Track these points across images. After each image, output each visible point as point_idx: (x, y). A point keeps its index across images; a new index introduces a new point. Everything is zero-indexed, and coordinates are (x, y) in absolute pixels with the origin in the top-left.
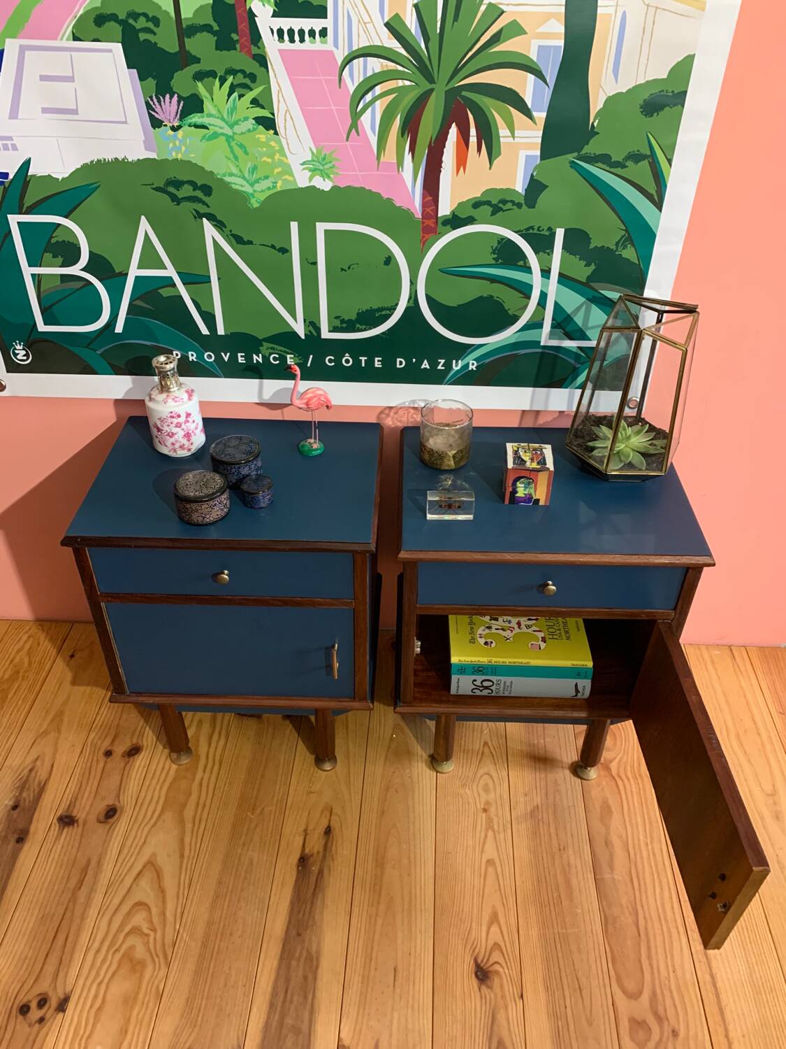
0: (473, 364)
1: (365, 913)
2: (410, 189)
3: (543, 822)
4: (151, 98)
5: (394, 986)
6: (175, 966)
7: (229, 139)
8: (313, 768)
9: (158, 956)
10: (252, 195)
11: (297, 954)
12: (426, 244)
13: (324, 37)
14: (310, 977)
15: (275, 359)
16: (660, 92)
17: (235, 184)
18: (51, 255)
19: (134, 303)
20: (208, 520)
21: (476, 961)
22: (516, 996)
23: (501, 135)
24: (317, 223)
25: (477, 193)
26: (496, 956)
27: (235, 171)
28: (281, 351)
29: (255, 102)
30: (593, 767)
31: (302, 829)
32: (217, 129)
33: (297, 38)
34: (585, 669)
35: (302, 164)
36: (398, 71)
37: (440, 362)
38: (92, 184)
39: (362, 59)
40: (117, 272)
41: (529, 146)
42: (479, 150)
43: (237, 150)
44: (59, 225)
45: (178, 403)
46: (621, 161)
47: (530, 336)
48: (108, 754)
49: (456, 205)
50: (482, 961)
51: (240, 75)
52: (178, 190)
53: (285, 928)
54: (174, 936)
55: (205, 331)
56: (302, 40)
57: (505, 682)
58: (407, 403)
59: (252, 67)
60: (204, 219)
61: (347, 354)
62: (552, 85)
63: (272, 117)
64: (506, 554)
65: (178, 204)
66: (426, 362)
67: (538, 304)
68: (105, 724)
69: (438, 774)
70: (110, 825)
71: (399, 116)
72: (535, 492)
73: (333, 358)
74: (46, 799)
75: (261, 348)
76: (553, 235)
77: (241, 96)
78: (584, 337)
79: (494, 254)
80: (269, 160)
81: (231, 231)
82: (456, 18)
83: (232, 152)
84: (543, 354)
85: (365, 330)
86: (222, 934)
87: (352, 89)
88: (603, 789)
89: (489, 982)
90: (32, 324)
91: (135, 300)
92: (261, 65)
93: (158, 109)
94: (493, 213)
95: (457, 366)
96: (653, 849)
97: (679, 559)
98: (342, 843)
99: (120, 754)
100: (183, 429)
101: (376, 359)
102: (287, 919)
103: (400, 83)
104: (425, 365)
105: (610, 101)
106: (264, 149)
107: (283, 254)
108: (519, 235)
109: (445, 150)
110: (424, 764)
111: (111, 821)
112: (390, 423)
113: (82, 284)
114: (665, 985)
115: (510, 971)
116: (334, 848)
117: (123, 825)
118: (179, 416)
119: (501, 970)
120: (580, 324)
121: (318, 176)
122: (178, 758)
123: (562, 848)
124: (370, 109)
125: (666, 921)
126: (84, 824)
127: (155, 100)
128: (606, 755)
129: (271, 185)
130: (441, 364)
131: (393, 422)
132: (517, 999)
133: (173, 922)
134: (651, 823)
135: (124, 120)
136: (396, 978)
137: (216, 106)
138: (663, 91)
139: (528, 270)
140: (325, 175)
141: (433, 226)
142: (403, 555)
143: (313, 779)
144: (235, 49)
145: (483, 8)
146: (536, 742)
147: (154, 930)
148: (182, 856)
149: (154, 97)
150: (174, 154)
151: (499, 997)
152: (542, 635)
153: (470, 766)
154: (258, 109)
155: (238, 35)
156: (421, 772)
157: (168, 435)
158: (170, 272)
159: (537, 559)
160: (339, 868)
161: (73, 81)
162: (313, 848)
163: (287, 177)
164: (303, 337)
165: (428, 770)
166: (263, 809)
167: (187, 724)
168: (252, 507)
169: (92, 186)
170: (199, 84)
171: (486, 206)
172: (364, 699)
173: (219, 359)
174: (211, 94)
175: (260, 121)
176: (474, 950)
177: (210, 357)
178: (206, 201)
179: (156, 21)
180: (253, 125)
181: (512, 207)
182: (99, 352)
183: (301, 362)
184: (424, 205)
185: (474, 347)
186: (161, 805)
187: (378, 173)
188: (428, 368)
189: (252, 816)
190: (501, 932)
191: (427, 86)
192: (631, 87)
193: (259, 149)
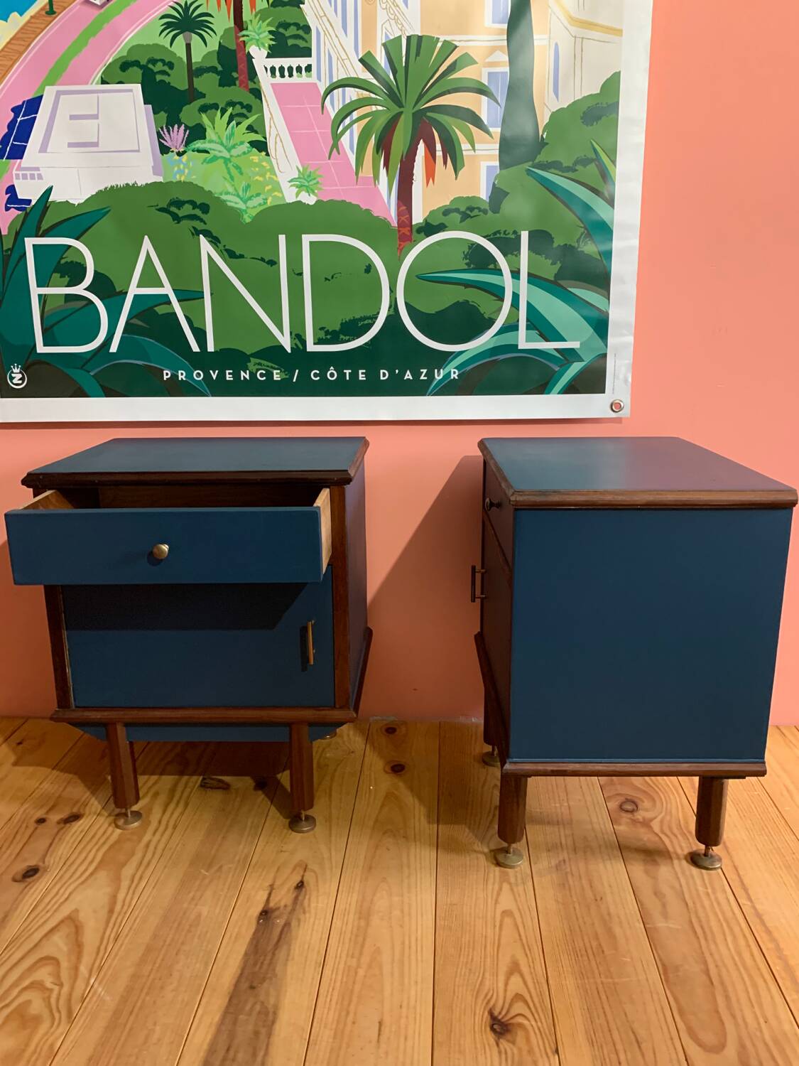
0: (454, 373)
1: (342, 965)
2: (386, 201)
3: (572, 875)
4: (162, 128)
5: (378, 1041)
6: (79, 1022)
7: (226, 161)
8: (287, 831)
9: (59, 1012)
10: (246, 210)
11: (248, 1008)
12: (403, 251)
13: (309, 72)
14: (263, 1031)
15: (262, 375)
16: (596, 104)
17: (230, 201)
18: (59, 275)
19: (132, 321)
21: (491, 1013)
22: (548, 1050)
23: (463, 149)
24: (303, 235)
25: (446, 201)
26: (519, 1008)
27: (231, 190)
28: (268, 366)
29: (250, 129)
31: (267, 884)
32: (216, 152)
33: (286, 73)
35: (289, 182)
36: (371, 98)
37: (422, 372)
38: (105, 208)
39: (340, 89)
40: (118, 290)
41: (490, 158)
42: (445, 163)
43: (232, 170)
44: (70, 246)
46: (571, 165)
47: (506, 339)
49: (428, 214)
50: (500, 1013)
51: (238, 107)
52: (179, 209)
53: (234, 982)
54: (85, 991)
55: (195, 348)
56: (291, 75)
59: (249, 99)
60: (201, 236)
61: (332, 368)
62: (503, 105)
63: (264, 140)
65: (178, 223)
66: (408, 372)
67: (512, 305)
68: (45, 795)
70: (26, 884)
71: (374, 136)
73: (318, 372)
75: (248, 364)
76: (519, 238)
77: (238, 124)
78: (560, 338)
79: (466, 259)
80: (261, 179)
81: (224, 246)
82: (418, 54)
83: (229, 173)
84: (522, 358)
85: (349, 341)
87: (333, 115)
89: (509, 1035)
90: (32, 344)
91: (131, 319)
92: (256, 97)
93: (167, 137)
94: (462, 220)
95: (439, 376)
96: (716, 899)
98: (318, 896)
99: (55, 821)
101: (360, 371)
102: (239, 972)
103: (374, 108)
104: (408, 376)
105: (554, 115)
106: (257, 169)
107: (271, 266)
108: (488, 240)
109: (415, 164)
111: (29, 880)
113: (84, 303)
114: (756, 1035)
115: (539, 1024)
116: (306, 903)
117: (44, 883)
119: (526, 1022)
121: (304, 192)
122: (125, 823)
123: (599, 899)
124: (349, 131)
127: (165, 130)
129: (262, 202)
130: (423, 374)
132: (550, 1054)
133: (87, 977)
135: (137, 149)
136: (382, 1033)
137: (217, 133)
138: (598, 104)
139: (499, 272)
140: (310, 191)
141: (408, 234)
143: (285, 840)
144: (235, 85)
145: (439, 45)
147: (60, 985)
148: (111, 911)
149: (164, 128)
150: (178, 177)
151: (525, 1053)
154: (252, 134)
155: (237, 73)
156: (418, 826)
160: (312, 920)
161: (98, 118)
162: (280, 901)
163: (276, 193)
164: (289, 351)
165: (427, 824)
166: (222, 866)
169: (103, 211)
170: (204, 116)
171: (455, 213)
172: (344, 706)
173: (207, 376)
174: (213, 122)
175: (254, 144)
176: (487, 1003)
177: (198, 375)
178: (204, 219)
179: (171, 65)
180: (248, 148)
181: (478, 214)
182: (92, 374)
183: (287, 377)
184: (399, 214)
185: (454, 355)
186: (94, 865)
187: (357, 187)
188: (411, 378)
189: (206, 873)
190: (525, 983)
191: (397, 110)
192: (570, 102)
193: (253, 169)
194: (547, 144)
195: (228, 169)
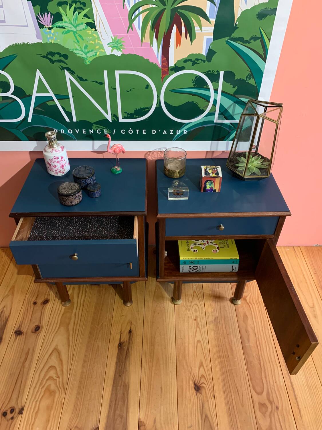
0: (185, 132)
1: (147, 365)
2: (156, 55)
3: (220, 324)
4: (38, 14)
5: (161, 395)
6: (68, 391)
7: (75, 33)
8: (123, 306)
9: (61, 388)
10: (86, 58)
11: (120, 384)
12: (164, 79)
14: (126, 393)
15: (99, 131)
16: (265, 8)
17: (78, 54)
19: (35, 109)
20: (73, 204)
21: (194, 383)
22: (212, 396)
23: (196, 29)
24: (116, 71)
25: (185, 56)
26: (203, 380)
27: (78, 48)
28: (101, 128)
29: (86, 16)
30: (240, 299)
31: (119, 331)
32: (69, 28)
34: (236, 260)
35: (108, 44)
38: (13, 55)
40: (27, 95)
41: (208, 34)
42: (186, 36)
43: (78, 38)
45: (57, 152)
46: (248, 40)
47: (209, 118)
48: (35, 303)
49: (176, 62)
50: (197, 383)
51: (78, 3)
52: (53, 57)
53: (114, 374)
54: (67, 379)
55: (68, 120)
57: (203, 267)
58: (157, 149)
60: (65, 70)
61: (131, 129)
62: (218, 6)
63: (93, 22)
64: (203, 214)
65: (53, 63)
66: (165, 131)
67: (213, 104)
68: (33, 290)
69: (175, 305)
70: (37, 334)
71: (150, 21)
72: (214, 186)
73: (124, 130)
74: (9, 324)
75: (92, 127)
76: (219, 74)
77: (79, 13)
78: (233, 119)
79: (194, 83)
80: (93, 43)
81: (77, 75)
83: (76, 39)
84: (215, 126)
85: (138, 118)
86: (88, 377)
87: (129, 9)
88: (244, 308)
89: (200, 391)
93: (42, 19)
94: (193, 65)
95: (178, 133)
96: (265, 332)
97: (276, 213)
98: (136, 336)
99: (40, 304)
100: (60, 164)
101: (143, 130)
102: (115, 370)
103: (151, 6)
104: (165, 132)
105: (244, 13)
106: (91, 38)
107: (101, 85)
108: (204, 74)
109: (171, 36)
110: (169, 302)
111: (37, 332)
112: (150, 158)
113: (13, 100)
114: (272, 388)
115: (209, 386)
116: (133, 339)
117: (43, 334)
118: (58, 158)
119: (205, 386)
120: (231, 113)
121: (115, 50)
122: (65, 304)
123: (228, 334)
124: (137, 18)
125: (272, 362)
126: (26, 334)
127: (40, 16)
128: (245, 294)
129: (94, 54)
130: (171, 132)
131: (151, 158)
132: (212, 397)
133: (66, 373)
134: (264, 322)
135: (26, 25)
136: (162, 392)
137: (68, 18)
138: (266, 8)
139: (208, 89)
140: (118, 49)
141: (167, 71)
142: (159, 216)
143: (123, 310)
146: (215, 290)
147: (59, 377)
148: (69, 345)
149: (40, 14)
150: (50, 40)
151: (205, 397)
152: (217, 246)
153: (188, 301)
154: (87, 19)
156: (168, 305)
157: (54, 167)
158: (51, 94)
159: (216, 216)
160: (136, 347)
161: (3, 7)
162: (124, 338)
163: (101, 50)
164: (111, 122)
165: (171, 304)
166: (102, 324)
167: (68, 289)
168: (92, 197)
169: (14, 56)
170: (60, 8)
171: (190, 62)
172: (143, 277)
173: (74, 132)
174: (66, 12)
175: (88, 24)
176: (193, 379)
177: (70, 131)
178: (66, 62)
180: (85, 26)
181: (201, 62)
182: (21, 131)
183: (111, 132)
184: (163, 62)
185: (185, 124)
186: (59, 324)
187: (142, 48)
188: (166, 134)
189: (98, 327)
190: (204, 370)
191: (163, 7)
192: (252, 6)
193: (88, 37)
194: (238, 28)
195: (76, 37)
